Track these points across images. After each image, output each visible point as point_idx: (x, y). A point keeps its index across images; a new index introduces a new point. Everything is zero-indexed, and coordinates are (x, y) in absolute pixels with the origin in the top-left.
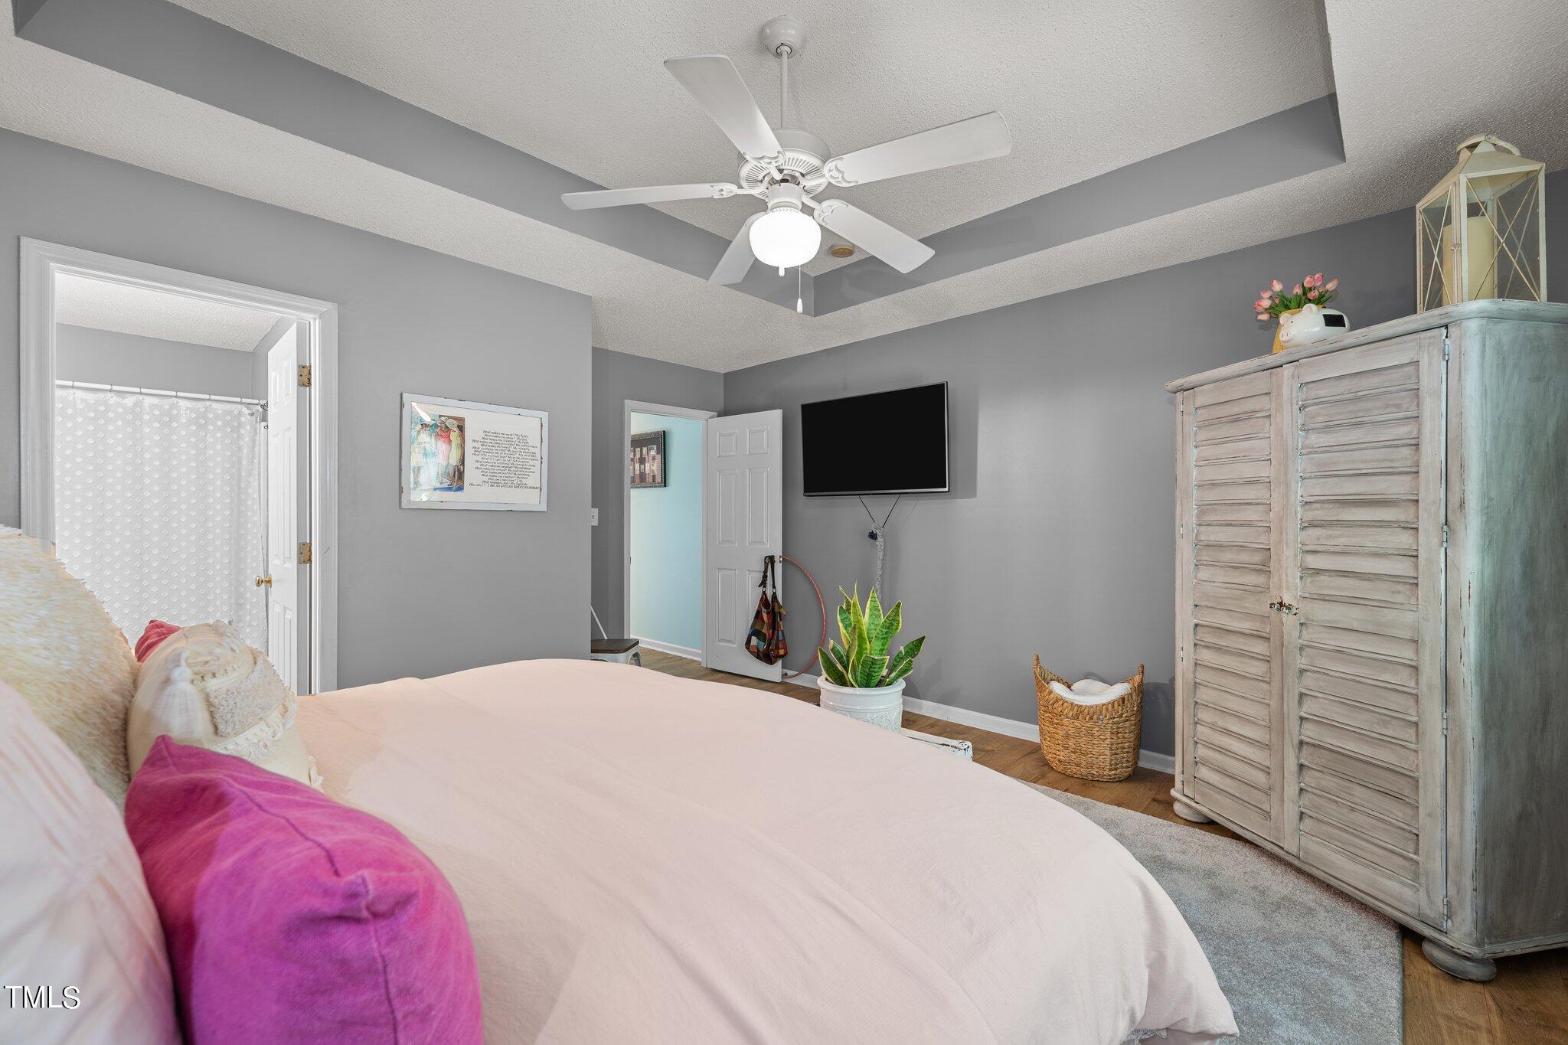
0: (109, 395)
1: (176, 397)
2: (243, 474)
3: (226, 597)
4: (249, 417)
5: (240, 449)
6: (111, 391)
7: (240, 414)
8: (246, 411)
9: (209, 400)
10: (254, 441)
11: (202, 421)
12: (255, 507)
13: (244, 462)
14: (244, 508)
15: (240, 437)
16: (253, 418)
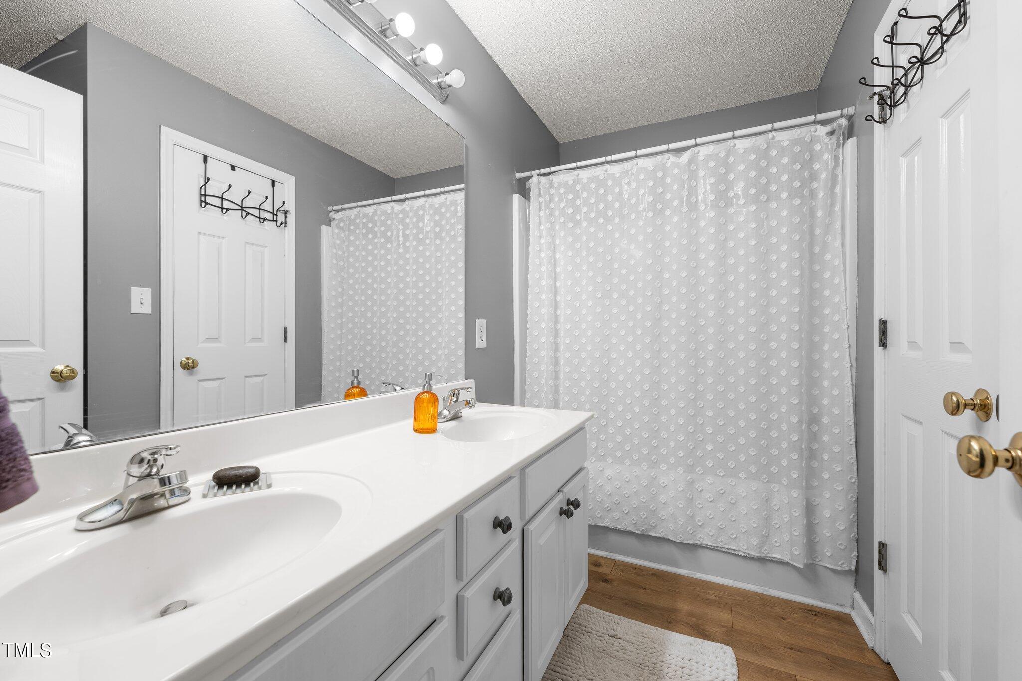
0: (667, 156)
1: (733, 138)
2: (818, 231)
3: (795, 419)
4: (827, 140)
5: (813, 194)
6: (668, 151)
7: (814, 140)
8: (822, 130)
9: (772, 130)
10: (834, 178)
11: (763, 163)
12: (837, 281)
13: (820, 213)
14: (818, 286)
15: (814, 176)
16: (834, 138)
